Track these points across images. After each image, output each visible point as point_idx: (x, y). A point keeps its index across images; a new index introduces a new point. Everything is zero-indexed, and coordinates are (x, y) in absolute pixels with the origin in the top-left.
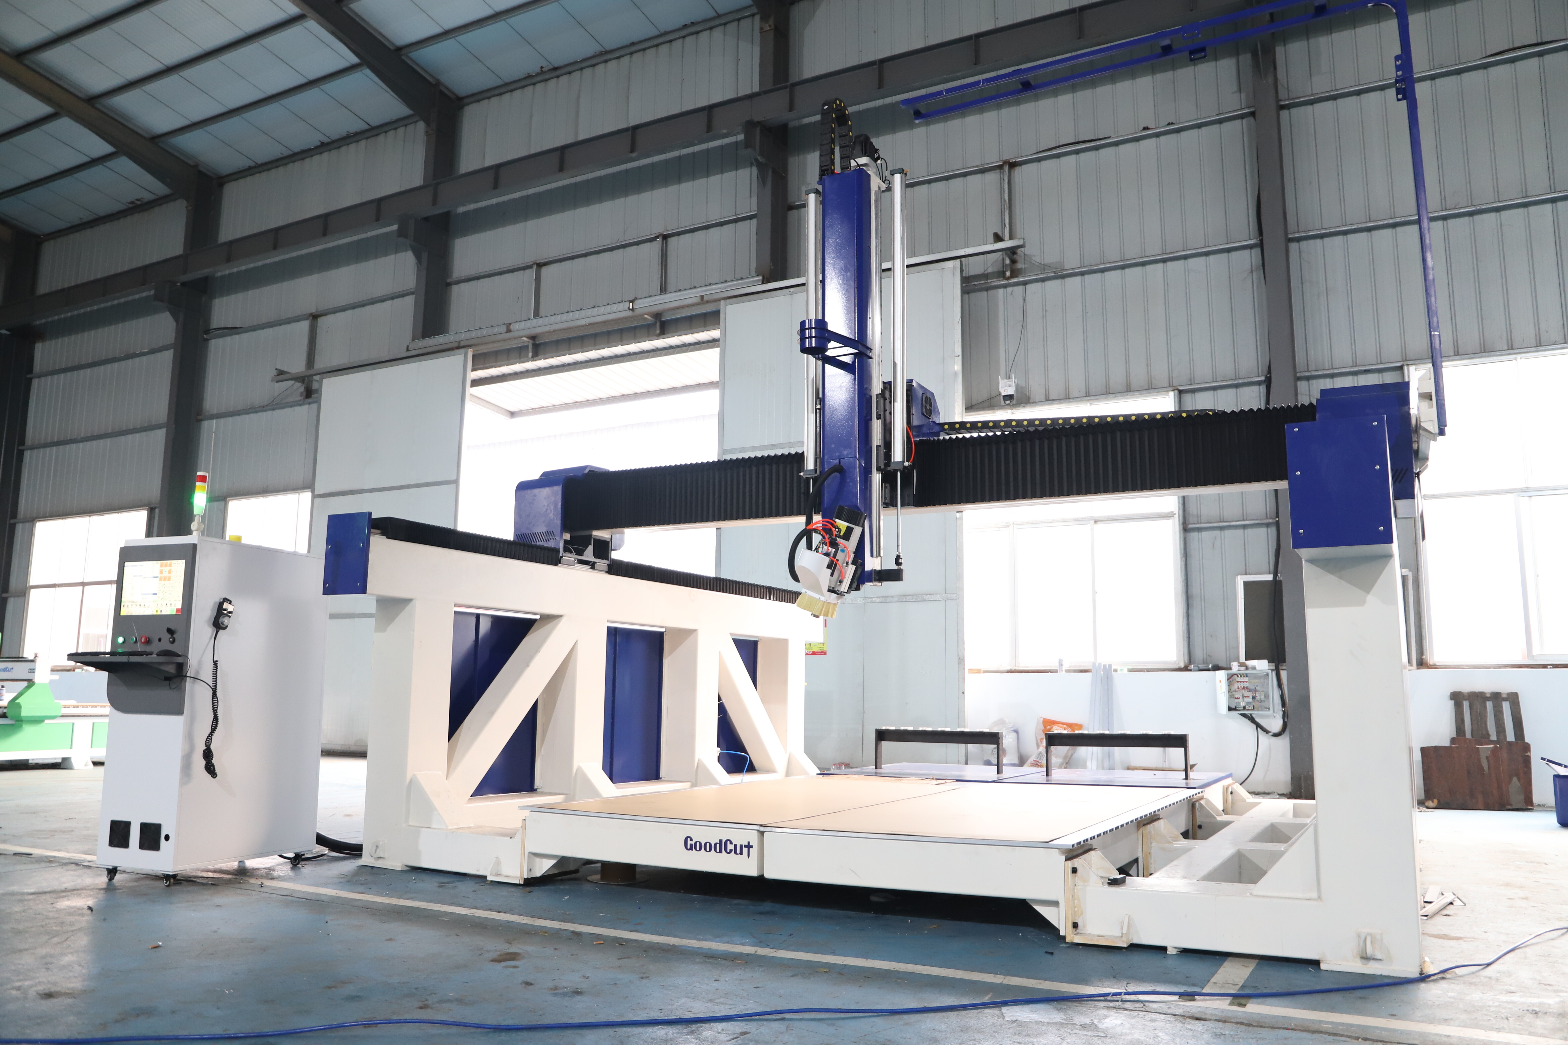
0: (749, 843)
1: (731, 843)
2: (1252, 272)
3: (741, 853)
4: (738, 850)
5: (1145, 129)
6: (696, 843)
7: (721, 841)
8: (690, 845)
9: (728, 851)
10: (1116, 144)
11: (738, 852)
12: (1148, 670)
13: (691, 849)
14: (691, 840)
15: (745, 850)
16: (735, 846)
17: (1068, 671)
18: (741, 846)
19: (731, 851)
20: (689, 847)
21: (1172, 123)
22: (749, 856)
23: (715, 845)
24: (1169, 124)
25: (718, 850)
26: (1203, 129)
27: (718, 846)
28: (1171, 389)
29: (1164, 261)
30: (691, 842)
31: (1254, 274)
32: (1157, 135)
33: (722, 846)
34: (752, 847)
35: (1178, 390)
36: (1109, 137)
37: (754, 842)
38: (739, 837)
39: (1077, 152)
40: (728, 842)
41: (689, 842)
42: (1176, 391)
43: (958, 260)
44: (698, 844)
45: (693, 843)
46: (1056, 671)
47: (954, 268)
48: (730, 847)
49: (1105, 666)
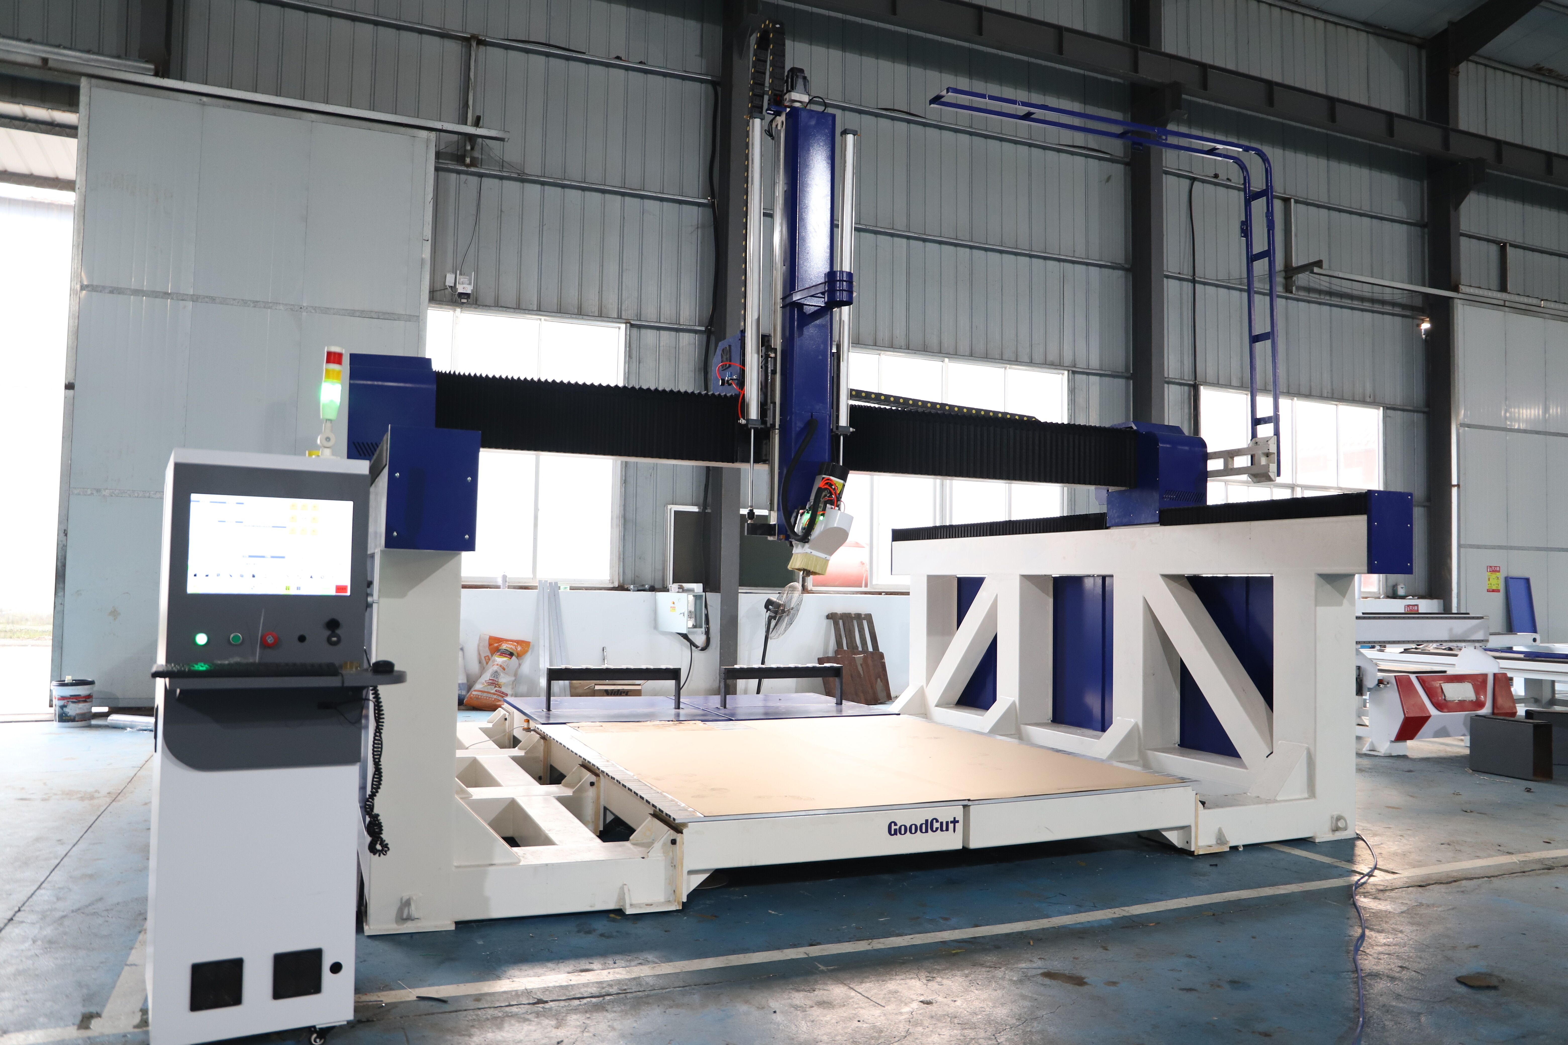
0: (955, 818)
1: (937, 821)
2: (698, 228)
3: (947, 830)
4: (944, 827)
5: (618, 58)
6: (900, 827)
7: (927, 821)
8: (894, 830)
9: (934, 829)
10: (588, 62)
11: (944, 828)
12: (587, 589)
13: (895, 834)
14: (896, 824)
15: (951, 826)
16: (942, 823)
17: (509, 587)
18: (947, 823)
19: (937, 829)
20: (893, 833)
21: (645, 64)
22: (954, 831)
23: (921, 825)
24: (641, 63)
25: (924, 830)
26: (668, 79)
27: (924, 826)
28: (624, 321)
29: (623, 194)
30: (896, 827)
31: (699, 230)
32: (627, 68)
33: (928, 826)
34: (958, 822)
35: (629, 323)
36: (584, 53)
37: (960, 818)
38: (945, 814)
39: (547, 55)
40: (935, 821)
41: (893, 827)
42: (628, 324)
43: (434, 133)
44: (903, 828)
45: (897, 827)
46: (498, 587)
47: (428, 140)
48: (936, 825)
49: (550, 584)
